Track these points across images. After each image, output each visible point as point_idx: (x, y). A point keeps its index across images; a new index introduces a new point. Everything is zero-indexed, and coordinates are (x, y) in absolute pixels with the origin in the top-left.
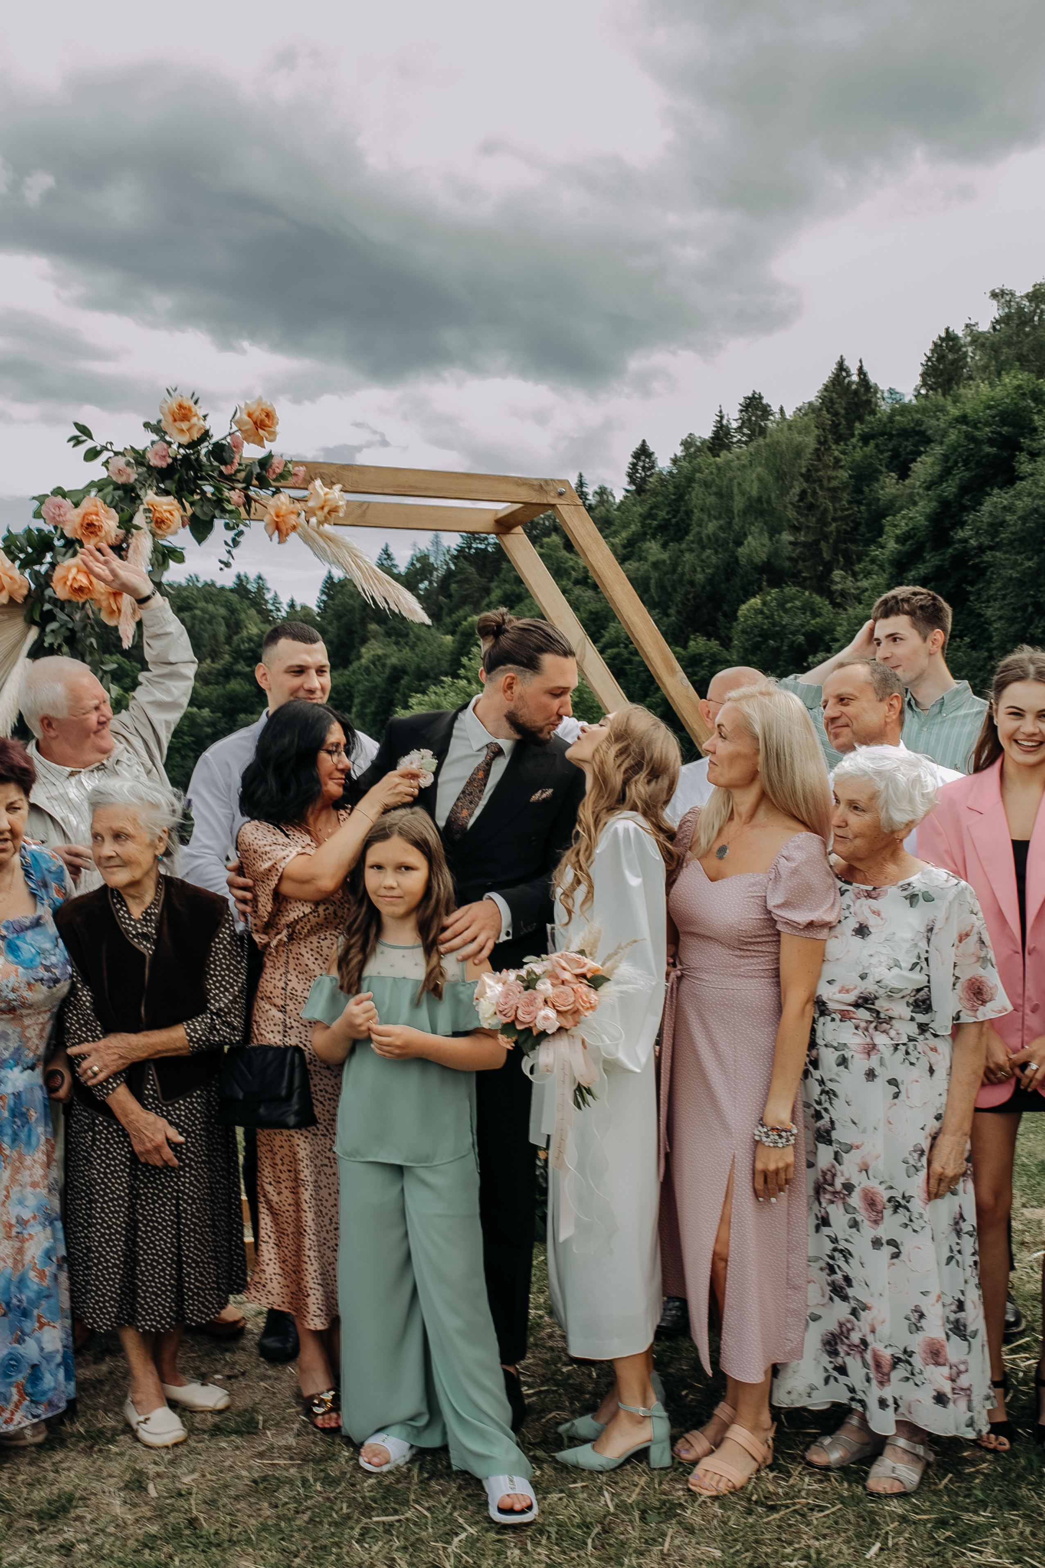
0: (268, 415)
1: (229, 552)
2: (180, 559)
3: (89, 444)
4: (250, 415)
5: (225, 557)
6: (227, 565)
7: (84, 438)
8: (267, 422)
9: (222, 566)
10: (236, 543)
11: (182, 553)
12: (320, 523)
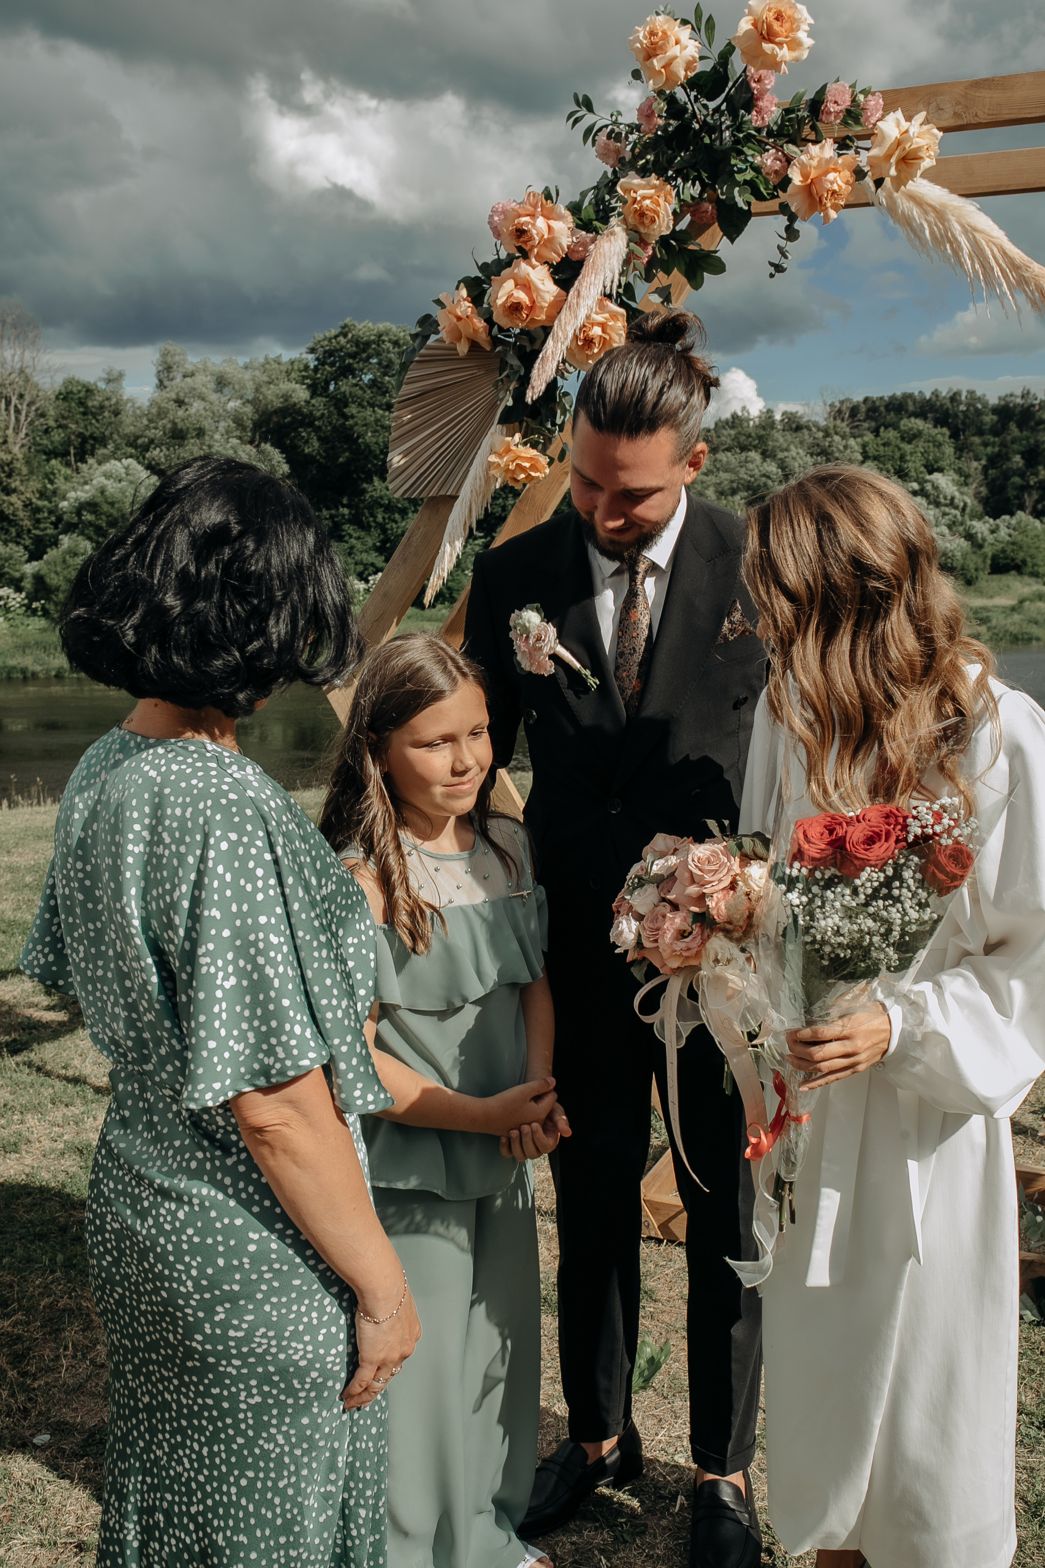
0: (779, 17)
1: (779, 247)
2: (718, 267)
3: (589, 119)
4: (755, 25)
5: (777, 258)
6: (779, 268)
7: (584, 111)
8: (776, 26)
9: (772, 270)
10: (791, 234)
11: (719, 259)
12: (899, 182)
